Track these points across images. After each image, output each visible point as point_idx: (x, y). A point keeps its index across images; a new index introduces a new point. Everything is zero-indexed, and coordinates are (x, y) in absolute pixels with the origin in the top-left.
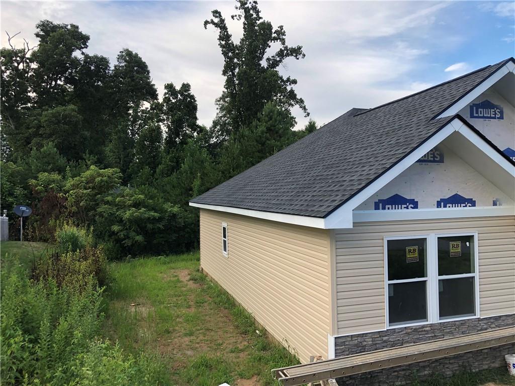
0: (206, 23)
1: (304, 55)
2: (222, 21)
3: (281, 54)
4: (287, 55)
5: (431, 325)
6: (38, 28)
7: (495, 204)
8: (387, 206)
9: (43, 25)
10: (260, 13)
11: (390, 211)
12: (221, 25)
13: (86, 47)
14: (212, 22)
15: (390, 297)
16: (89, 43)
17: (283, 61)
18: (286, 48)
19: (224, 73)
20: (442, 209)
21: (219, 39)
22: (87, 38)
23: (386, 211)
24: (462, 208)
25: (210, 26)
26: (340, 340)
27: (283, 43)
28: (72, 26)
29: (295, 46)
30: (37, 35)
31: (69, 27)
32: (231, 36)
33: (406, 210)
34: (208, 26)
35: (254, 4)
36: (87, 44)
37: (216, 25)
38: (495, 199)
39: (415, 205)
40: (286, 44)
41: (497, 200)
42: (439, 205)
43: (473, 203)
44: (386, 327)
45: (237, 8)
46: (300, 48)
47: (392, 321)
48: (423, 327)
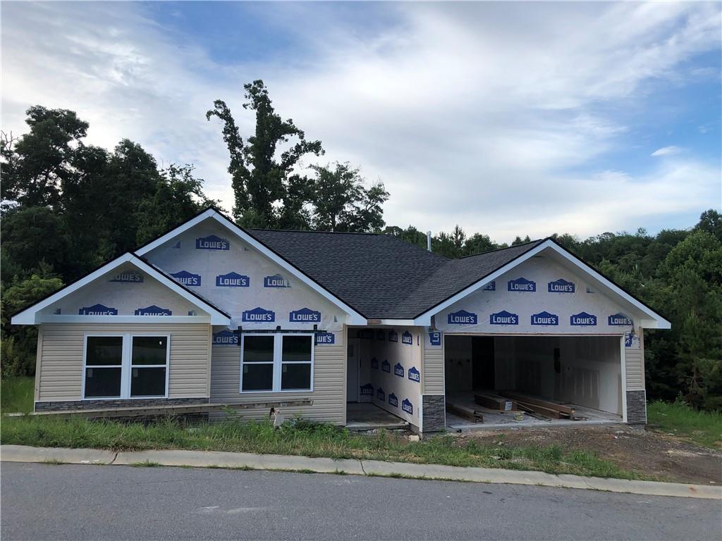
0: (209, 114)
1: (324, 152)
2: (227, 112)
3: (299, 150)
4: (306, 151)
5: (123, 401)
6: (28, 114)
7: (190, 314)
8: (90, 313)
9: (34, 111)
10: (271, 104)
11: (92, 316)
12: (226, 116)
13: (84, 136)
14: (216, 113)
15: (87, 378)
16: (88, 131)
17: (300, 157)
18: (303, 143)
19: (231, 170)
20: (140, 316)
21: (224, 133)
22: (85, 126)
23: (89, 316)
24: (159, 316)
25: (213, 117)
26: (40, 405)
27: (302, 137)
28: (69, 112)
29: (313, 141)
30: (29, 122)
31: (66, 113)
32: (237, 128)
33: (106, 316)
34: (212, 117)
35: (264, 94)
36: (86, 132)
37: (221, 116)
38: (190, 311)
39: (115, 312)
40: (305, 138)
41: (193, 311)
42: (137, 313)
43: (169, 313)
44: (82, 398)
45: (246, 97)
46: (318, 144)
47: (87, 395)
48: (115, 401)
